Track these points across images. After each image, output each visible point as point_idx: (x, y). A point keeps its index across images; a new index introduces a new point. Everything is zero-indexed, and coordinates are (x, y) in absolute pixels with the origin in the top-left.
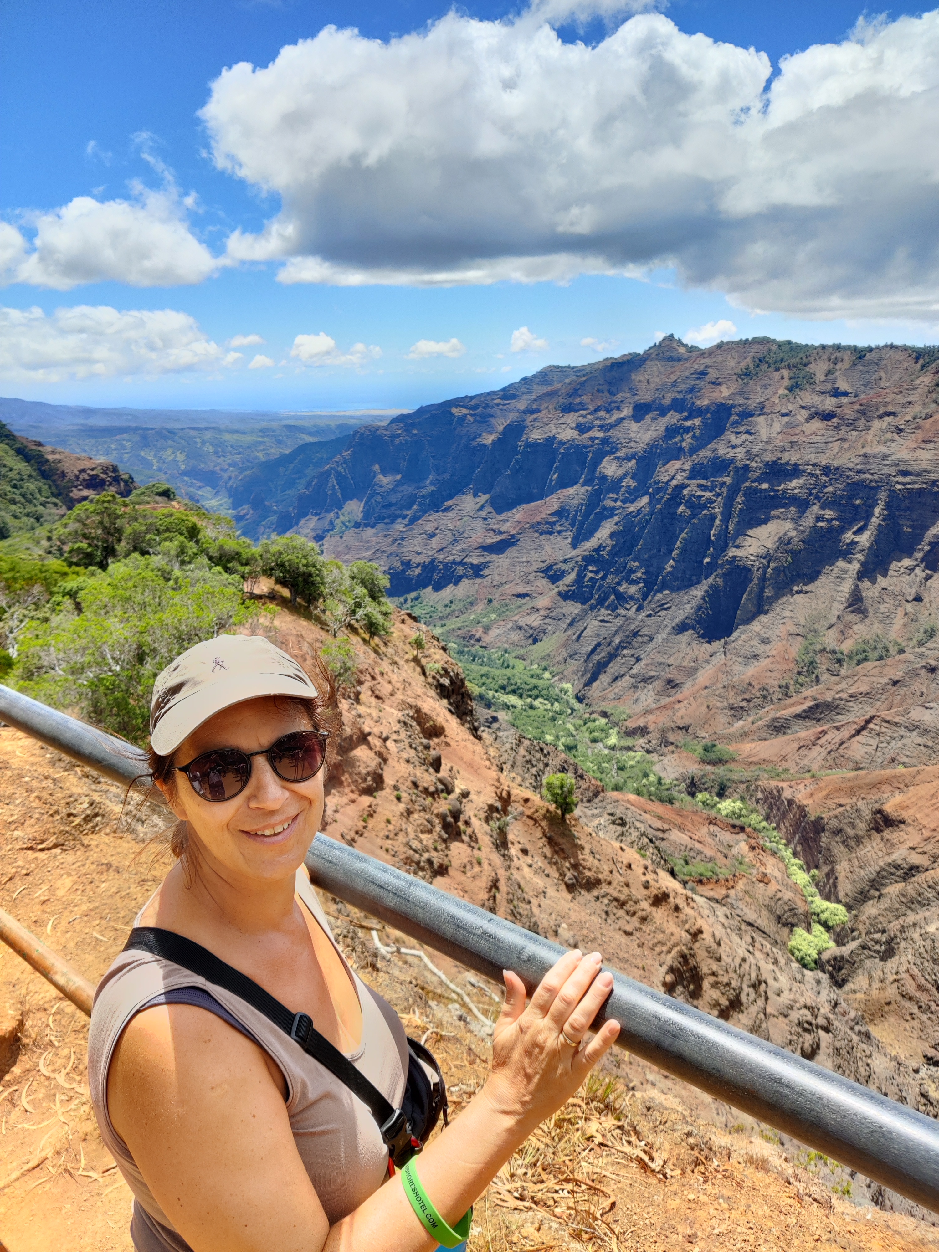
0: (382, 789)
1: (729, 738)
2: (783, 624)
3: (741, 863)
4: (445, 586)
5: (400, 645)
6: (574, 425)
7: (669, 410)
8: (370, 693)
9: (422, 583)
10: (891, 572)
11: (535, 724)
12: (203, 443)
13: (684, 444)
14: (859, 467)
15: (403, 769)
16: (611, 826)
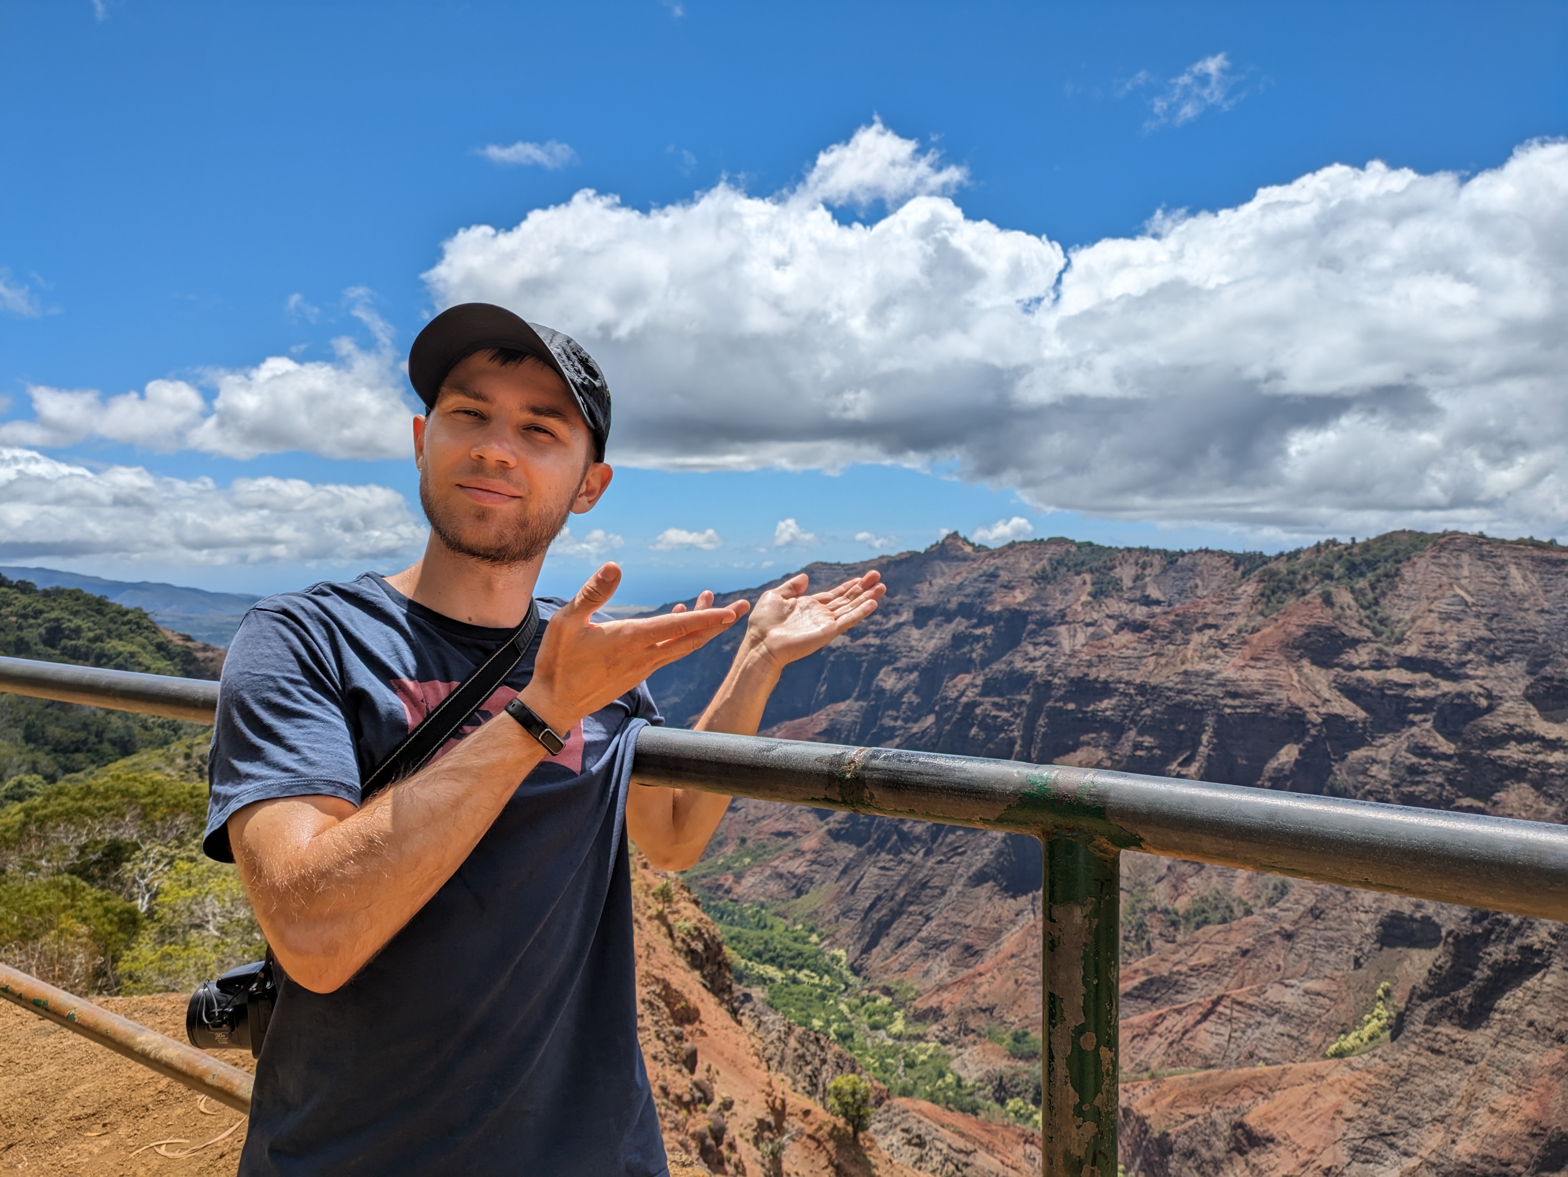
5: (641, 896)
7: (956, 617)
11: (800, 1004)
13: (974, 655)
14: (1180, 686)
16: (906, 1147)
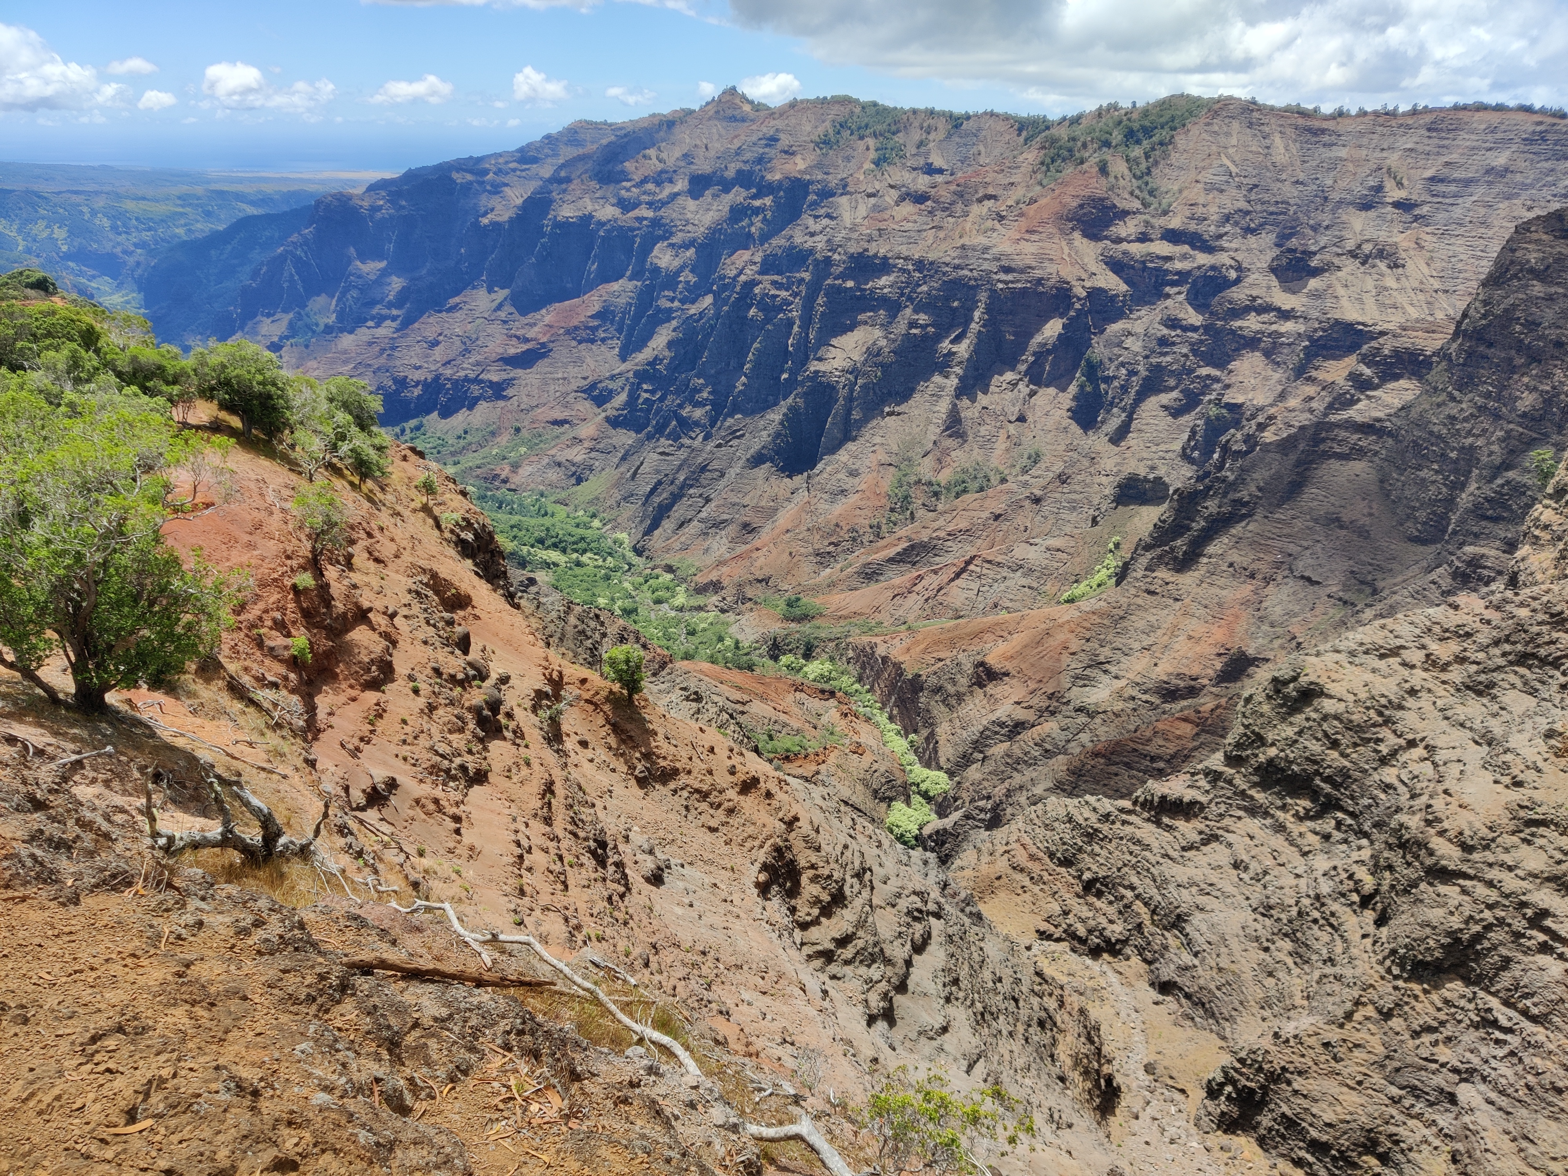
0: (393, 681)
1: (815, 590)
2: (874, 452)
3: (832, 733)
4: (456, 411)
5: (402, 490)
6: (615, 200)
7: (734, 185)
8: (367, 555)
9: (424, 407)
10: (992, 388)
11: (585, 585)
13: (753, 229)
14: (956, 261)
15: (421, 653)
16: (684, 703)
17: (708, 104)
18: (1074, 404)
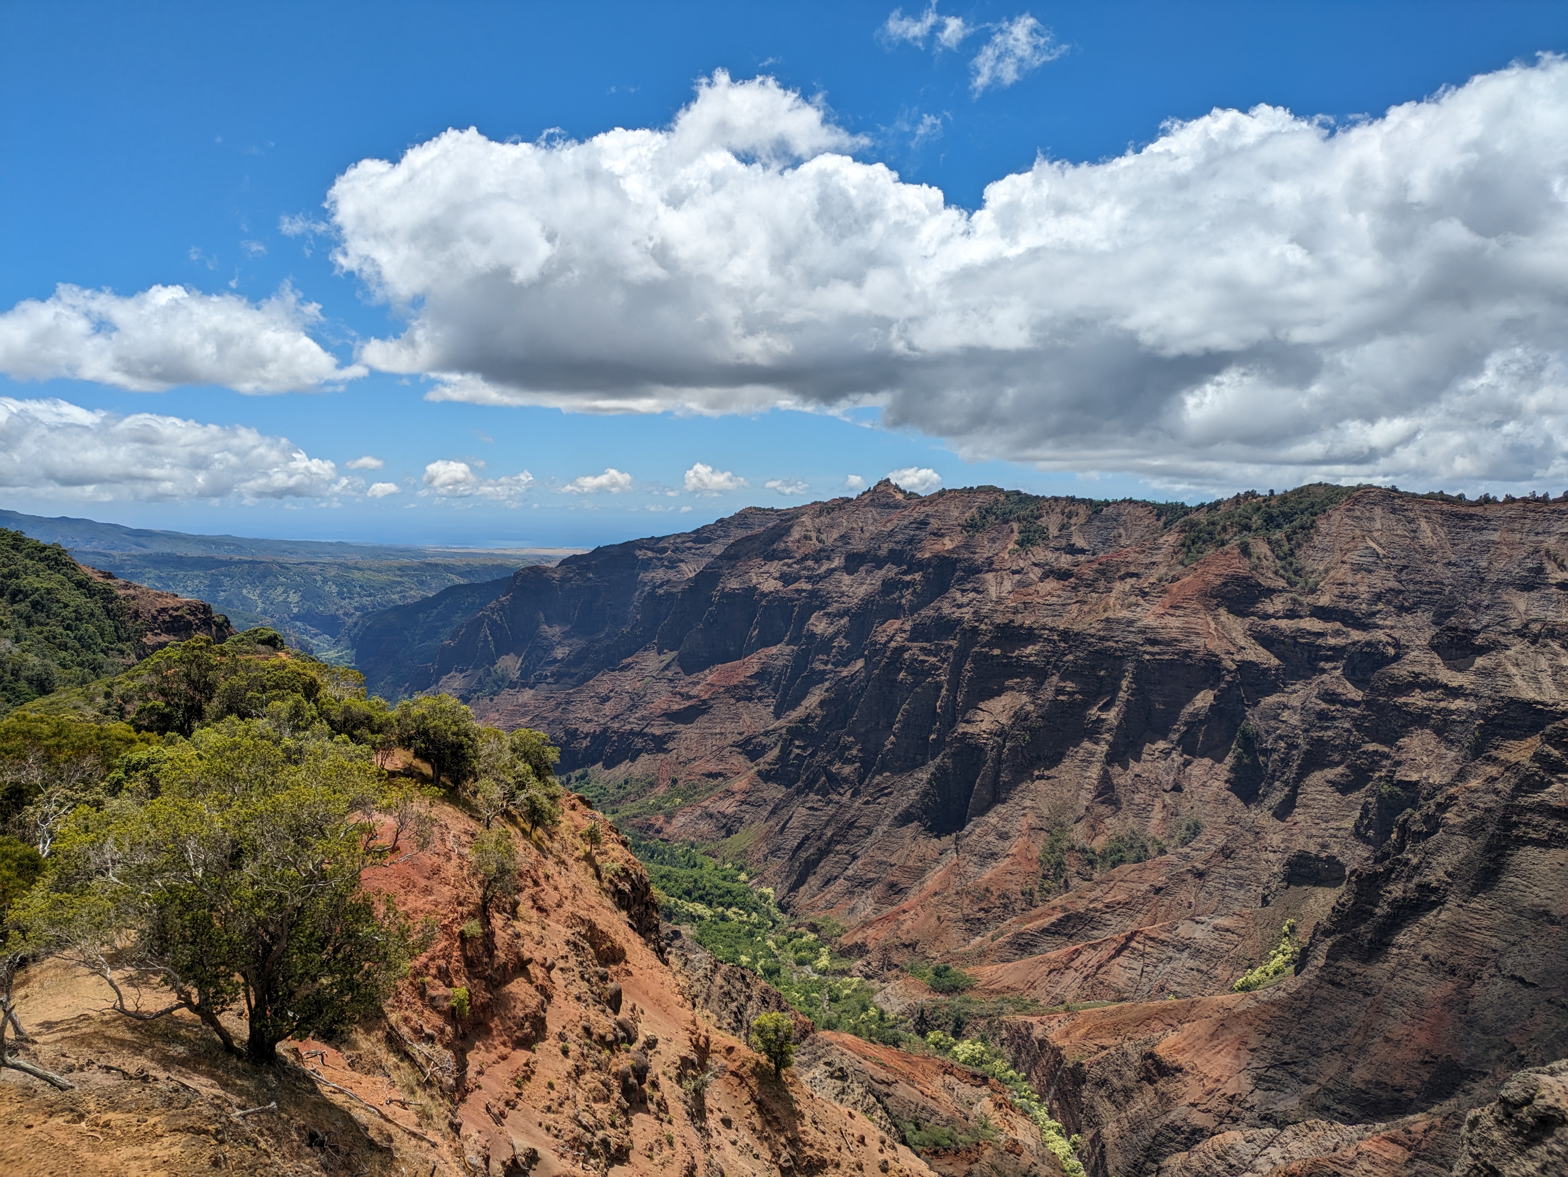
0: (544, 1039)
1: (965, 959)
2: (1024, 815)
3: (985, 1127)
4: (620, 762)
5: (569, 838)
6: (777, 575)
7: (886, 563)
8: (530, 903)
9: (590, 758)
10: (1144, 756)
11: (728, 941)
12: (325, 581)
13: (904, 601)
14: (1101, 633)
15: (573, 1010)
16: (829, 1080)
17: (864, 493)
18: (1232, 776)
